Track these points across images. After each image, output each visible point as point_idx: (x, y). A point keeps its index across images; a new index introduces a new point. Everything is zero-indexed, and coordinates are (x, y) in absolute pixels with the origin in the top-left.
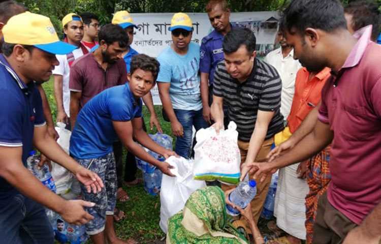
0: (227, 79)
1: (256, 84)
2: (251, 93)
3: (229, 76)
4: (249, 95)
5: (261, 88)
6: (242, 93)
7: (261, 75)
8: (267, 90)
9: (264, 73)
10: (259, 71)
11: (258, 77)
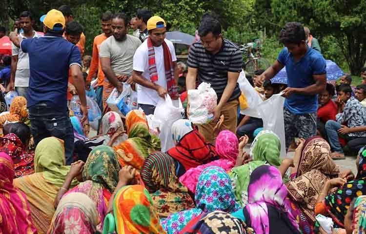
0: (203, 53)
1: (227, 54)
2: (223, 61)
3: (204, 51)
4: (221, 62)
5: (231, 56)
6: (216, 62)
7: (229, 47)
8: (235, 57)
9: (231, 46)
10: (226, 45)
11: (227, 49)
